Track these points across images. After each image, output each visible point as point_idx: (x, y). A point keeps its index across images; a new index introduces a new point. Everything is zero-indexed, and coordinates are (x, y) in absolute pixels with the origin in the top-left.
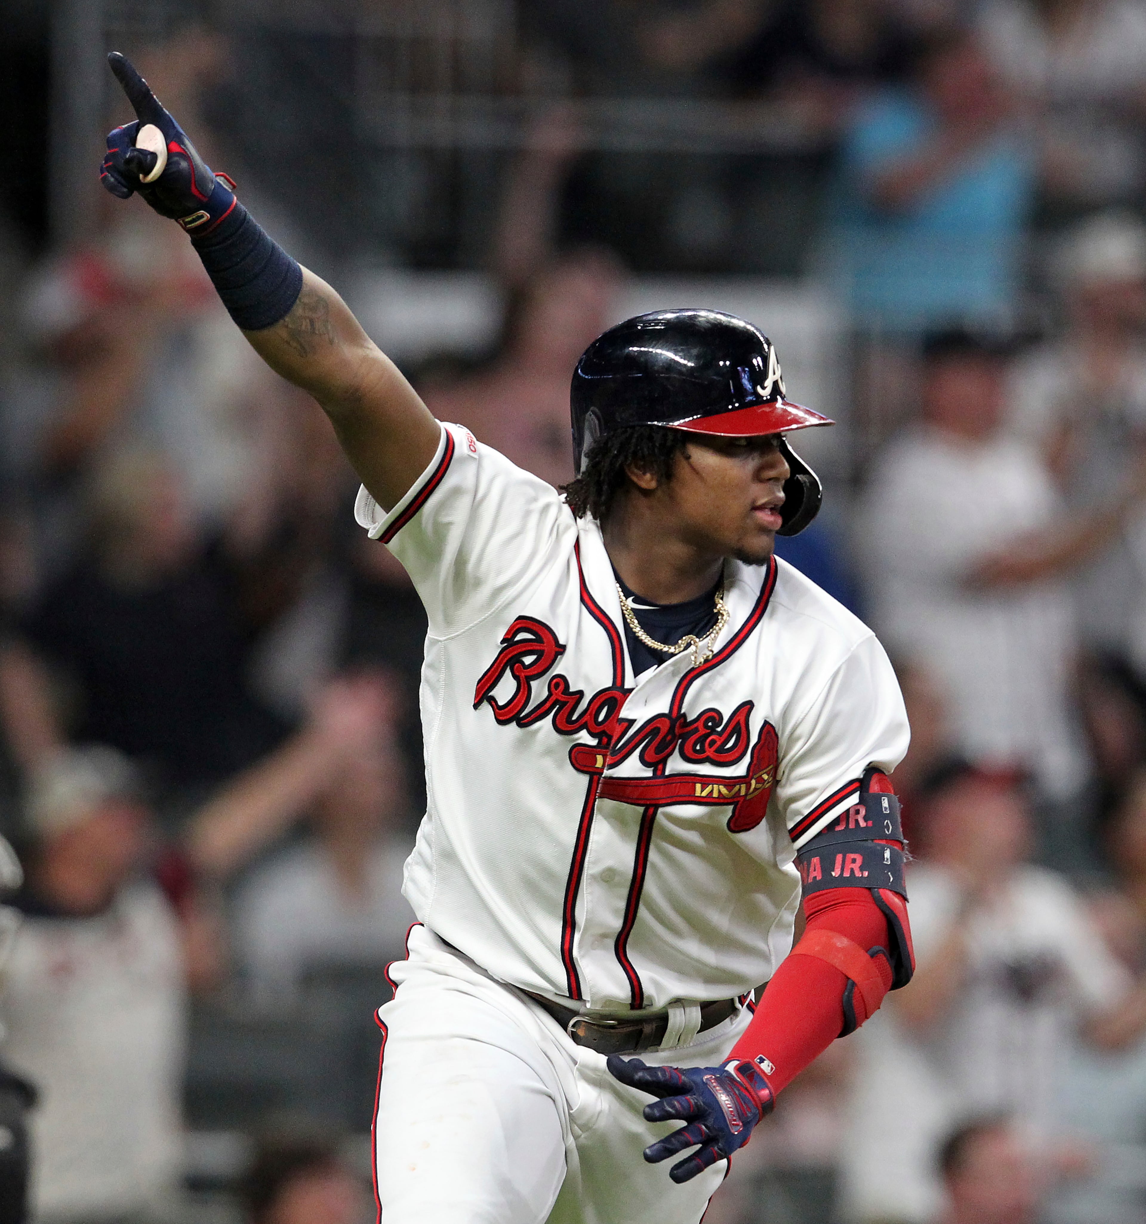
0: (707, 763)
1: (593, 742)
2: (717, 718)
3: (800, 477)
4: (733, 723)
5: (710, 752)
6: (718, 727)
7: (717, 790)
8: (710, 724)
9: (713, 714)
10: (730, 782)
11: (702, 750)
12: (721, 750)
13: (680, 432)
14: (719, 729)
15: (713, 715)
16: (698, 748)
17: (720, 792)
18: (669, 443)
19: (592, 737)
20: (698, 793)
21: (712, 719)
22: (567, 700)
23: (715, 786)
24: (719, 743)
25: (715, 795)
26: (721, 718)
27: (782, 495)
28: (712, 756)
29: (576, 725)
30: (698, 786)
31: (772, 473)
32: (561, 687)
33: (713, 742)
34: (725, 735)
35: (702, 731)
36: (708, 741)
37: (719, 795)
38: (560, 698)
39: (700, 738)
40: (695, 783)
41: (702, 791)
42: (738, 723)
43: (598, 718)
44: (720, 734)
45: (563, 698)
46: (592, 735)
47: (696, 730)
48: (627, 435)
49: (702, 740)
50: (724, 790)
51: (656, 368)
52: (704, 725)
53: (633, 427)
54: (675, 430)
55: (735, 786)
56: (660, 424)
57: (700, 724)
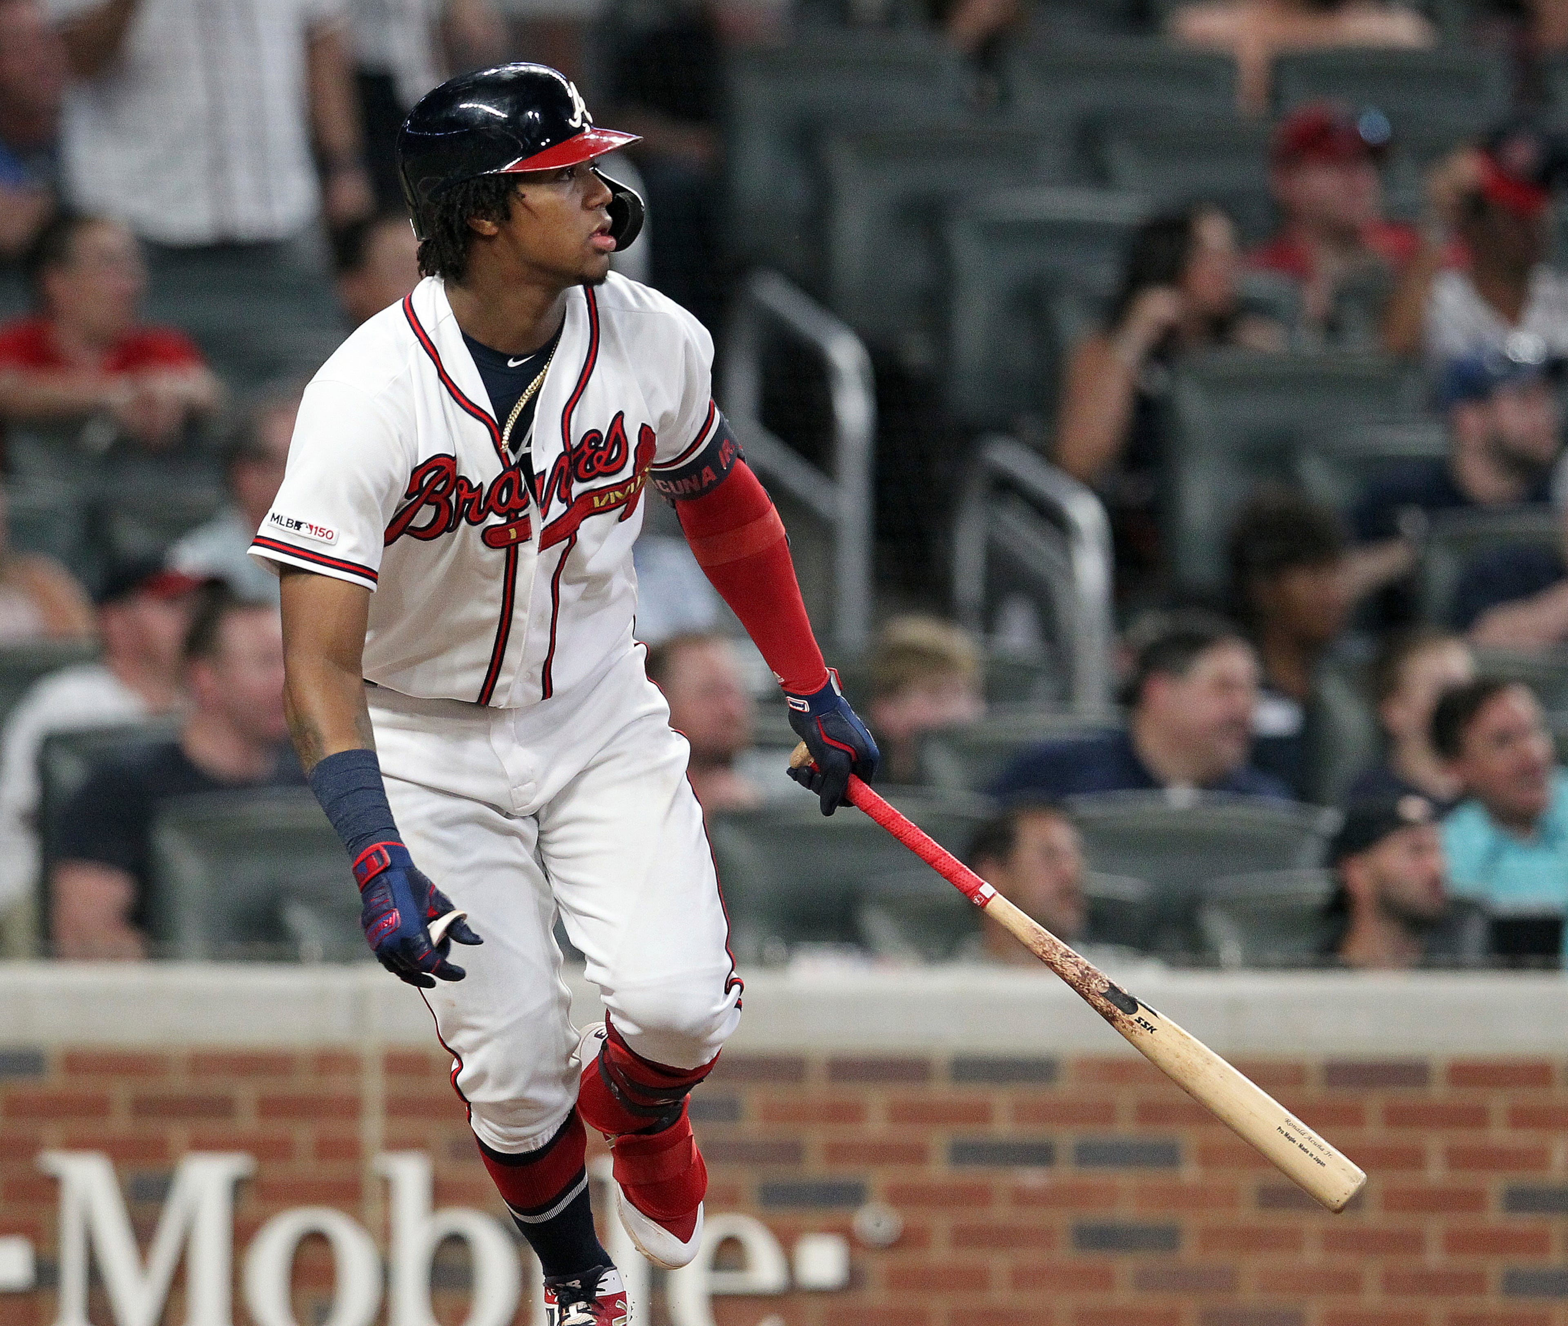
0: (599, 478)
1: (502, 521)
2: (598, 437)
3: (620, 195)
4: (612, 436)
5: (600, 467)
6: (600, 443)
7: (612, 497)
8: (593, 444)
9: (595, 435)
10: (621, 486)
11: (592, 467)
12: (609, 462)
13: (511, 176)
14: (602, 445)
15: (593, 435)
16: (588, 467)
17: (616, 498)
18: (503, 187)
19: (500, 516)
20: (597, 504)
21: (593, 439)
22: (473, 496)
23: (611, 494)
24: (605, 457)
25: (613, 501)
26: (601, 436)
27: (609, 218)
28: (602, 470)
29: (485, 512)
30: (596, 499)
31: (597, 200)
32: (466, 487)
33: (599, 459)
34: (609, 448)
35: (589, 452)
36: (595, 457)
37: (616, 500)
38: (467, 497)
39: (588, 459)
40: (592, 497)
41: (600, 502)
42: (617, 434)
43: (501, 499)
44: (603, 449)
45: (470, 496)
46: (500, 515)
47: (583, 453)
48: (464, 189)
49: (590, 460)
50: (619, 494)
51: (476, 123)
52: (588, 445)
53: (467, 181)
54: (506, 175)
55: (627, 487)
56: (492, 173)
57: (586, 448)
